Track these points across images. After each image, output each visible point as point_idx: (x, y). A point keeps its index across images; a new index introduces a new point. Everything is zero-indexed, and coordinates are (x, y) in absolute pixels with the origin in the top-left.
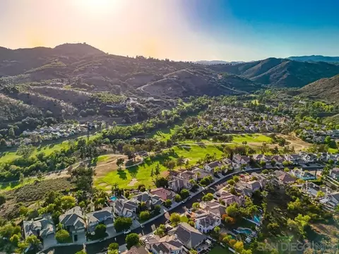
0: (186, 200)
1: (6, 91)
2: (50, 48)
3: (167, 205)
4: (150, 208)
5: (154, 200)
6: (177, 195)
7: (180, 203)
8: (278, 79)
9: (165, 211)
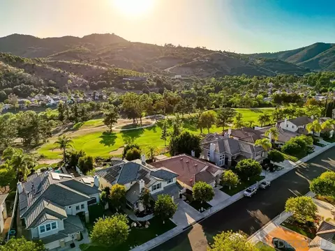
0: (254, 188)
1: (8, 60)
2: (78, 38)
3: (198, 200)
4: (141, 208)
5: (154, 181)
6: (229, 173)
7: (238, 196)
8: (329, 64)
9: (191, 221)
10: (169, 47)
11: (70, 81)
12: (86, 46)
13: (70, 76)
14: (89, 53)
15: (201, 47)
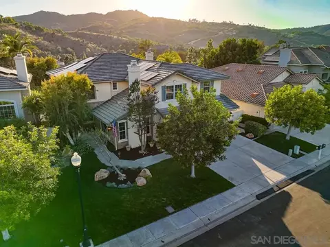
9: (272, 176)
10: (194, 22)
11: (88, 50)
12: (108, 21)
13: (89, 45)
14: (112, 28)
15: (228, 22)
